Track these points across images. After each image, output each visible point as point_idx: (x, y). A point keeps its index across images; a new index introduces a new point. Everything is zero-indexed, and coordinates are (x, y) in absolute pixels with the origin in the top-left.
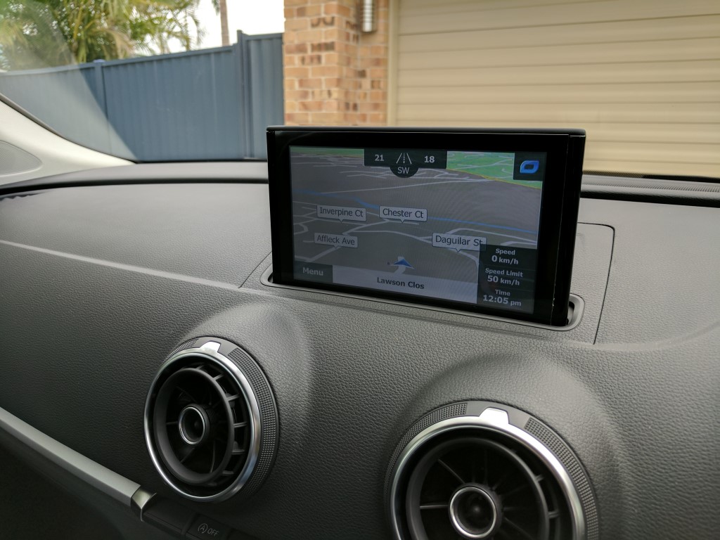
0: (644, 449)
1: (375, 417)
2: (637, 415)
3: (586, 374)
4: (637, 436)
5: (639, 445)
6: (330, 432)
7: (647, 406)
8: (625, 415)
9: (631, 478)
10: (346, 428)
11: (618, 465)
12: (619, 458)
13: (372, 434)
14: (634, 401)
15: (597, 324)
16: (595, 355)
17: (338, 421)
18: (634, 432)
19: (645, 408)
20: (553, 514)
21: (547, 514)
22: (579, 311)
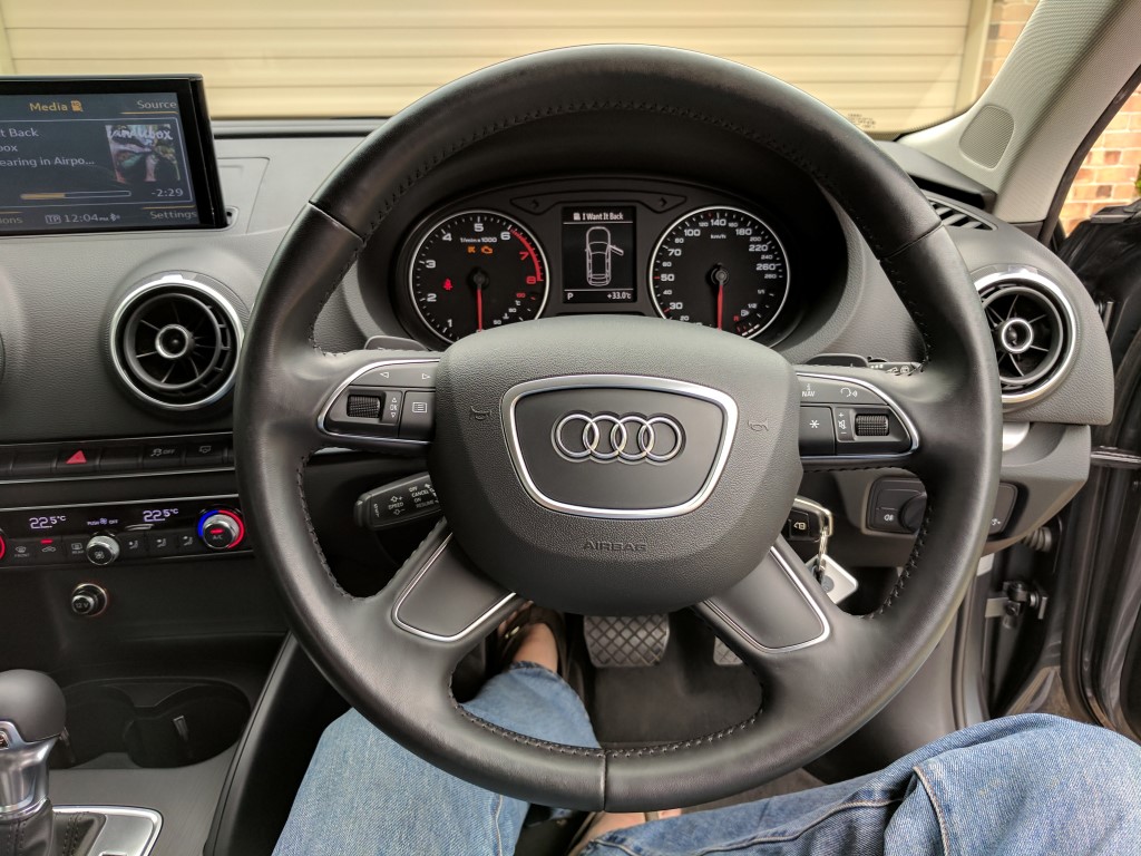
3: (239, 251)
15: (247, 223)
16: (246, 238)
20: (221, 326)
21: (218, 326)
22: (235, 216)
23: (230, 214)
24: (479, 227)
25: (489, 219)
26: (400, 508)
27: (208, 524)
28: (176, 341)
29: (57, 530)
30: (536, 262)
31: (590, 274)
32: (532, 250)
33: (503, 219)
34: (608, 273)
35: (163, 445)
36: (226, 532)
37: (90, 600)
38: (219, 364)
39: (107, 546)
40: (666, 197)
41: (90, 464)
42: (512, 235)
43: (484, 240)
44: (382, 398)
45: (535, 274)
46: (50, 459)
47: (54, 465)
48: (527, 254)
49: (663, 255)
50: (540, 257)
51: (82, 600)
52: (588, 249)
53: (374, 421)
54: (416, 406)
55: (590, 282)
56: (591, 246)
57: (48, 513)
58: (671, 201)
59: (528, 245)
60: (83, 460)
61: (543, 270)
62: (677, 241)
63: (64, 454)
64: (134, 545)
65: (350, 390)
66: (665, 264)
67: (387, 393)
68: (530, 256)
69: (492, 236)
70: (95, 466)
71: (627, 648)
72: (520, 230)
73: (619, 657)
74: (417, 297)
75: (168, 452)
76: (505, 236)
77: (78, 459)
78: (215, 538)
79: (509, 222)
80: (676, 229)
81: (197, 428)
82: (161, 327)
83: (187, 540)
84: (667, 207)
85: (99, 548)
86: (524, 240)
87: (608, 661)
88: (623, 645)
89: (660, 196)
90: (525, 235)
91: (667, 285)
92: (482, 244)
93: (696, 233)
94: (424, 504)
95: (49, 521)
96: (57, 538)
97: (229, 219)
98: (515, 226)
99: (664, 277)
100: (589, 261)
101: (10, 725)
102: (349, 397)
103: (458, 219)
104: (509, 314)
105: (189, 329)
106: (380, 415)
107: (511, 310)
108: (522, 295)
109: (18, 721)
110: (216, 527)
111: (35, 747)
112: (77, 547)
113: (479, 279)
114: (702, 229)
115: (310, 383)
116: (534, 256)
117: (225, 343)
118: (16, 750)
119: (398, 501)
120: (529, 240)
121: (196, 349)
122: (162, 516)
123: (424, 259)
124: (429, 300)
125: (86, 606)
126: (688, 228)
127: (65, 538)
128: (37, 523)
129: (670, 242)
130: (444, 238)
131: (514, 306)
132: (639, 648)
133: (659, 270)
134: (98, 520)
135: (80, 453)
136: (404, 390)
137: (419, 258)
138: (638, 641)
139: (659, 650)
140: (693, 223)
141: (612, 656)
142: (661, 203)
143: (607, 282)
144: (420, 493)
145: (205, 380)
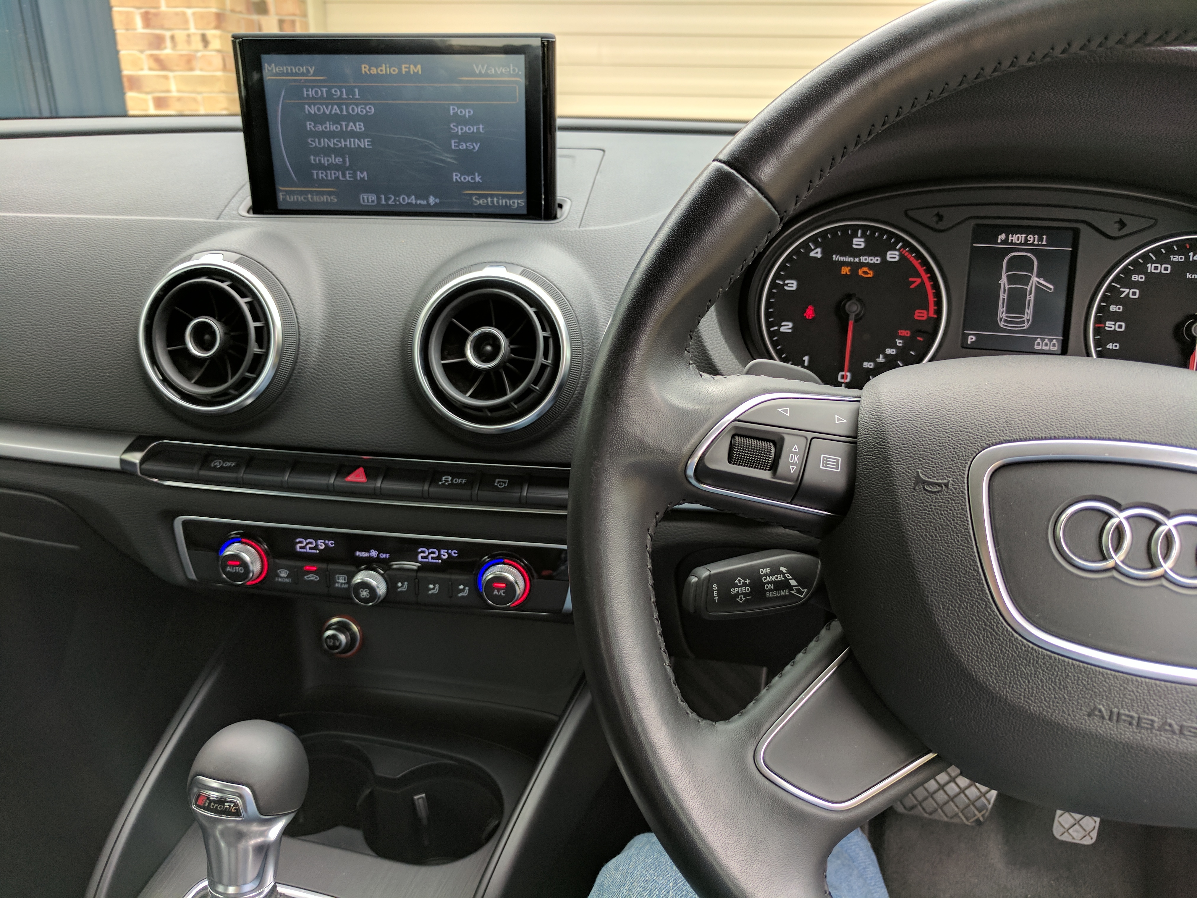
0: (614, 292)
1: (391, 306)
2: (609, 270)
3: (571, 247)
4: (609, 284)
5: (611, 290)
6: (349, 327)
7: (617, 263)
8: (600, 271)
9: (605, 313)
10: (363, 320)
11: (595, 305)
12: (596, 300)
13: (390, 320)
14: (607, 261)
15: (581, 216)
16: (578, 233)
17: (355, 316)
18: (607, 281)
19: (615, 264)
20: (546, 334)
21: (541, 334)
22: (566, 208)
23: (560, 206)
24: (859, 243)
25: (873, 233)
26: (745, 595)
27: (489, 575)
28: (489, 348)
29: (324, 557)
30: (930, 292)
31: (1002, 312)
32: (925, 277)
33: (891, 235)
34: (1029, 314)
35: (455, 473)
36: (510, 587)
37: (342, 638)
38: (536, 381)
39: (374, 583)
40: (1125, 218)
41: (371, 485)
42: (901, 256)
43: (864, 259)
44: (778, 443)
45: (926, 308)
46: (328, 473)
47: (332, 481)
48: (919, 281)
49: (1112, 296)
50: (936, 286)
51: (333, 637)
52: (1004, 280)
53: (765, 475)
54: (826, 460)
55: (1002, 324)
56: (1008, 276)
57: (317, 535)
58: (1132, 224)
59: (921, 270)
60: (363, 479)
61: (939, 303)
62: (1135, 278)
63: (343, 470)
64: (402, 587)
65: (736, 428)
66: (1113, 308)
67: (787, 438)
68: (922, 283)
69: (875, 256)
70: (375, 489)
71: (941, 796)
72: (914, 249)
73: (930, 804)
74: (769, 325)
75: (459, 481)
76: (893, 256)
77: (358, 478)
78: (496, 592)
79: (900, 239)
80: (1134, 263)
81: (497, 457)
82: (473, 330)
83: (463, 590)
84: (1125, 231)
85: (365, 585)
86: (917, 263)
87: (913, 807)
88: (936, 791)
89: (1117, 217)
90: (920, 256)
91: (1114, 336)
92: (861, 265)
93: (1164, 269)
94: (776, 594)
95: (317, 545)
96: (323, 566)
97: (559, 212)
98: (907, 244)
99: (1110, 325)
100: (1003, 296)
101: (247, 791)
102: (733, 437)
103: (834, 231)
104: (886, 356)
105: (507, 335)
106: (774, 467)
107: (889, 351)
108: (907, 333)
109: (256, 788)
110: (499, 579)
111: (269, 822)
112: (341, 580)
113: (853, 308)
114: (1173, 263)
115: (684, 413)
116: (928, 285)
117: (546, 356)
118: (250, 821)
119: (745, 585)
120: (925, 263)
121: (511, 361)
122: (439, 557)
123: (783, 278)
124: (782, 329)
125: (337, 644)
126: (1153, 262)
127: (332, 567)
128: (303, 546)
129: (1124, 279)
130: (812, 254)
131: (893, 346)
132: (956, 800)
133: (1104, 315)
134: (368, 551)
135: (361, 470)
136: (810, 435)
137: (777, 276)
138: (957, 790)
139: (984, 807)
140: (1161, 256)
141: (920, 803)
142: (1117, 226)
143: (1026, 326)
144: (773, 578)
145: (518, 399)
